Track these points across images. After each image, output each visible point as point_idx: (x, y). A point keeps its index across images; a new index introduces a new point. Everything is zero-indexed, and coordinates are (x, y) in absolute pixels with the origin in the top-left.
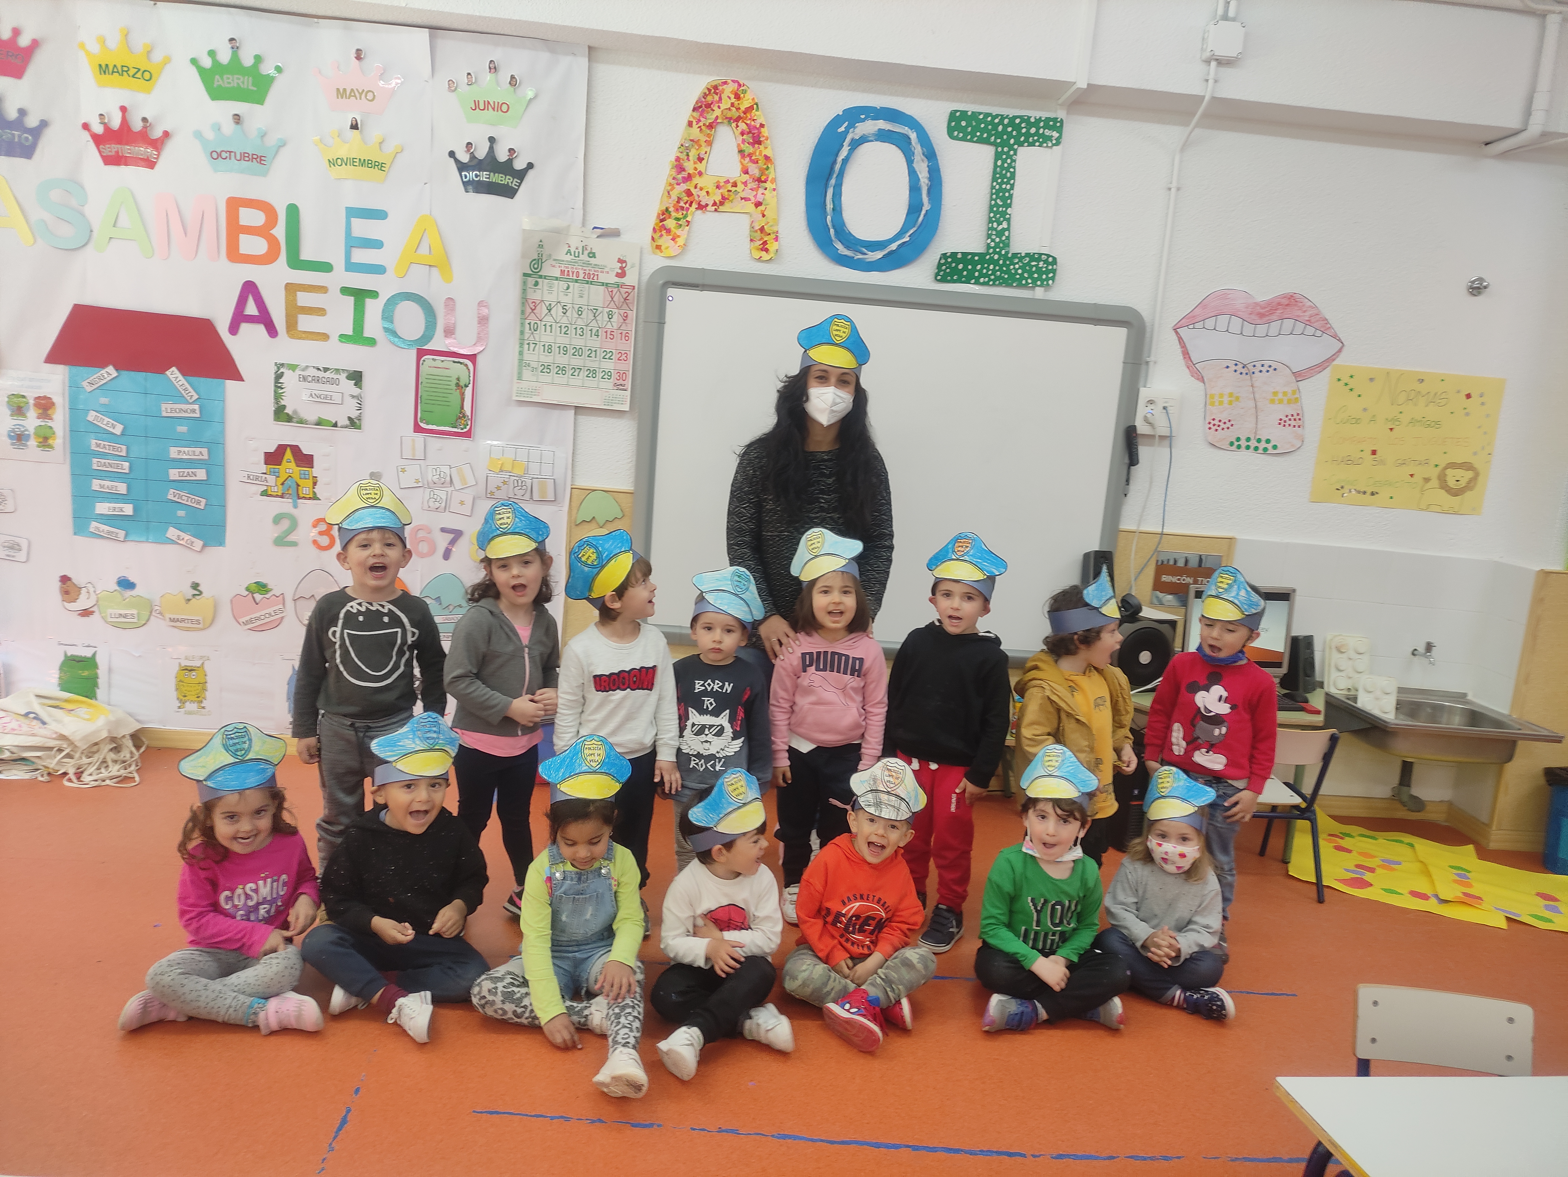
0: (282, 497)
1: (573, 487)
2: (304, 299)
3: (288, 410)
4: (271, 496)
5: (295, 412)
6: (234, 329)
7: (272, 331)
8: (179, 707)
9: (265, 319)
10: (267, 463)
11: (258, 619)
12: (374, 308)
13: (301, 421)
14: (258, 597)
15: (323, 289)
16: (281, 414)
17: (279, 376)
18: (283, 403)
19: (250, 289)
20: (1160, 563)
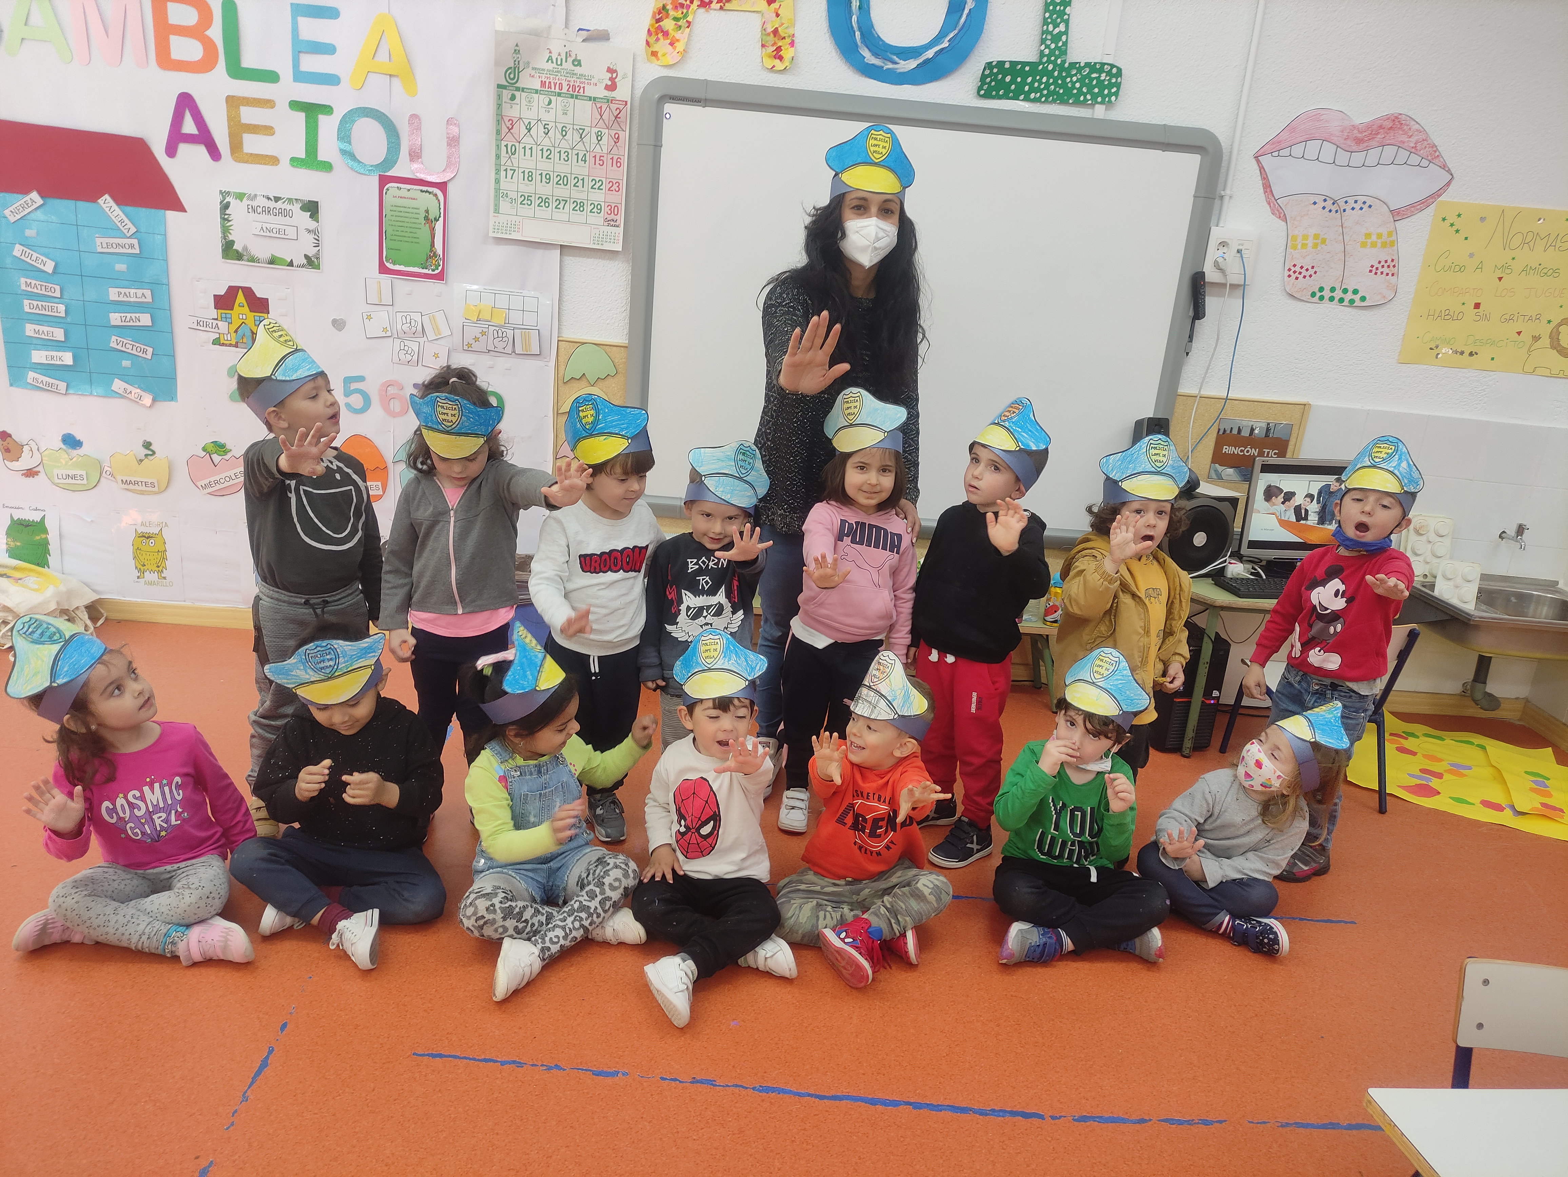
0: (236, 346)
1: (560, 339)
2: (248, 115)
3: (237, 246)
4: (223, 345)
5: (245, 248)
6: (171, 151)
7: (214, 153)
8: (138, 577)
9: (205, 138)
10: (217, 307)
11: (217, 482)
12: (328, 126)
13: (253, 259)
14: (216, 458)
15: (268, 103)
16: (229, 251)
17: (225, 207)
18: (231, 238)
19: (185, 102)
20: (1221, 433)
